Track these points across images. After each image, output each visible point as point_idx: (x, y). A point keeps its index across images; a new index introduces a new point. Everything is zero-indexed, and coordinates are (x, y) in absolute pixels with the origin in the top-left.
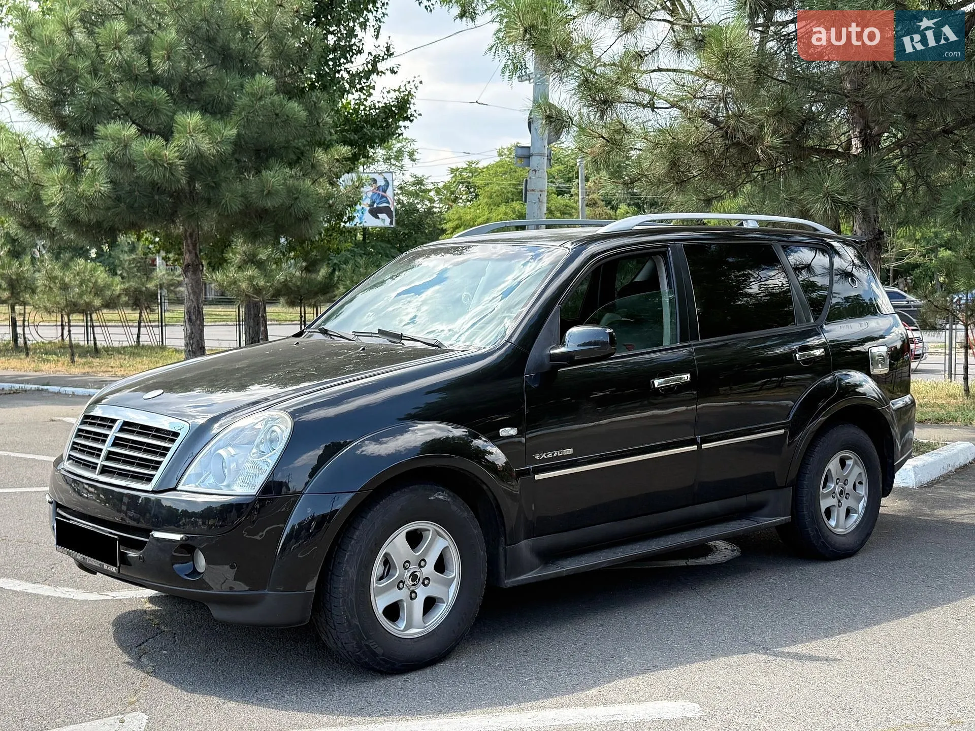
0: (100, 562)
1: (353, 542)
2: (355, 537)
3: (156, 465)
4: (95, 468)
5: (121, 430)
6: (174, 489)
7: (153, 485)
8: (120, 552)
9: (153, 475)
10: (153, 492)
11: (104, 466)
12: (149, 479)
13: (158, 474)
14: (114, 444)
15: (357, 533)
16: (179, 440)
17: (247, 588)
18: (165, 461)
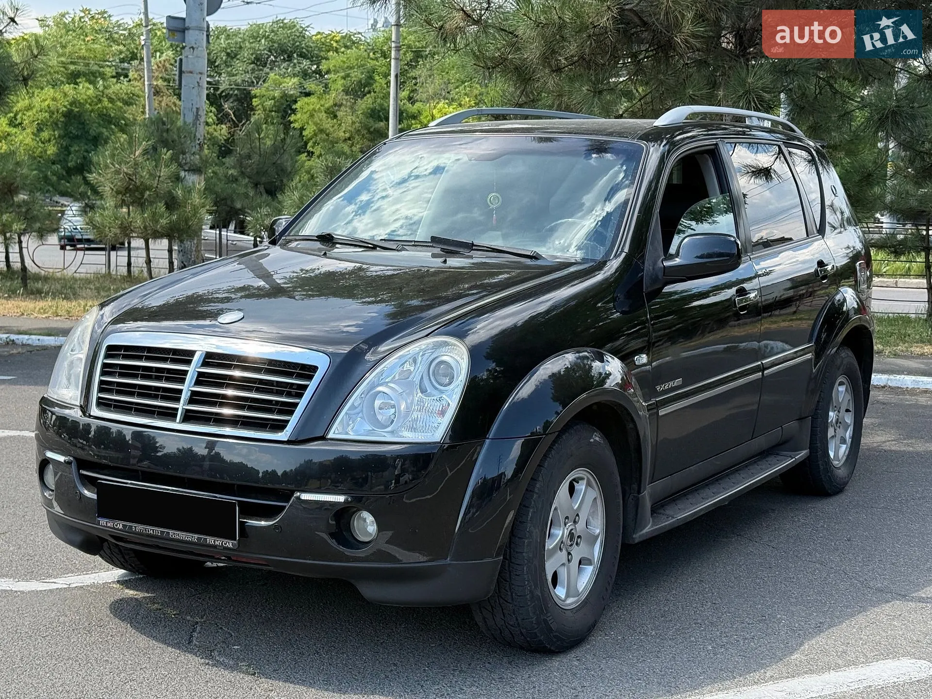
0: (196, 536)
1: (535, 496)
2: (536, 490)
3: (289, 409)
4: (175, 416)
5: (205, 364)
6: (323, 438)
7: (289, 434)
8: (240, 522)
9: (288, 421)
10: (289, 442)
11: (187, 411)
12: (280, 426)
13: (294, 420)
14: (198, 383)
15: (538, 486)
16: (318, 376)
17: (425, 559)
18: (303, 403)
